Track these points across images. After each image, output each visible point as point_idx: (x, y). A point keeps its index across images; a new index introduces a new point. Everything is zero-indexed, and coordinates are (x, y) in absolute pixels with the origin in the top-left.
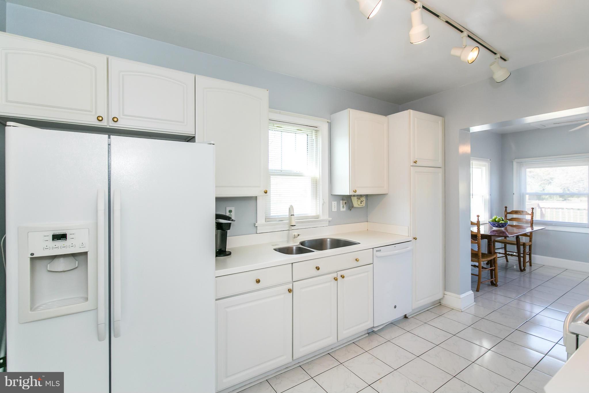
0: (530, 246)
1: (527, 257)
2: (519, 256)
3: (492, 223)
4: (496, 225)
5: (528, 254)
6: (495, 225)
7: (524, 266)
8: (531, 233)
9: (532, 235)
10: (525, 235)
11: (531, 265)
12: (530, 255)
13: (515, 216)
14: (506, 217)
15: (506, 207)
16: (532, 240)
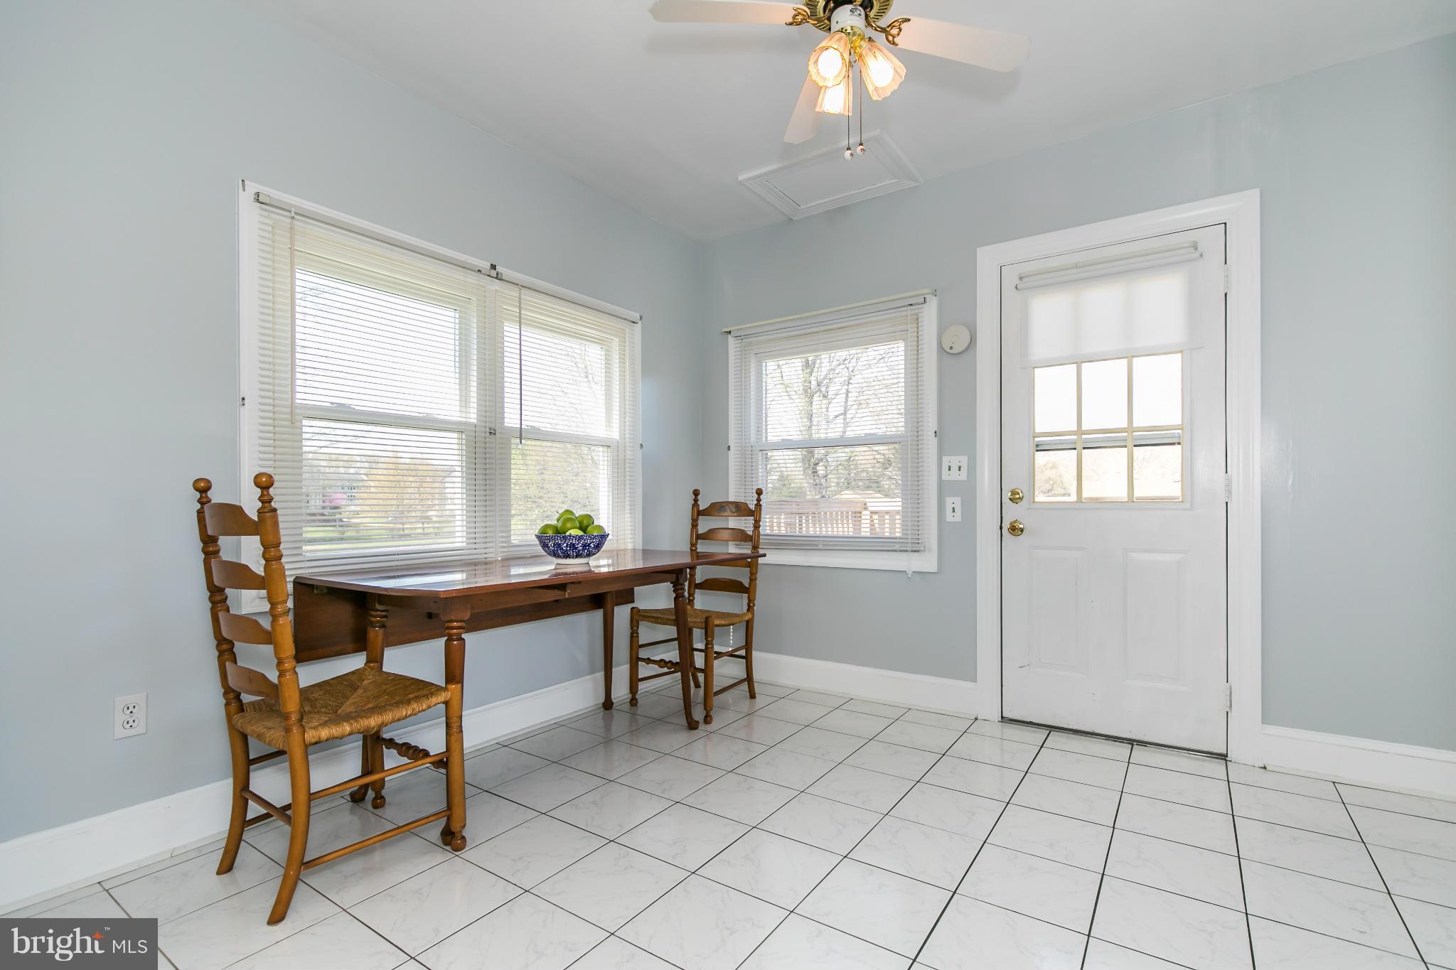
0: (750, 626)
5: (739, 653)
7: (705, 707)
9: (756, 585)
11: (752, 695)
12: (747, 658)
13: (721, 522)
14: (697, 525)
15: (696, 493)
16: (754, 605)
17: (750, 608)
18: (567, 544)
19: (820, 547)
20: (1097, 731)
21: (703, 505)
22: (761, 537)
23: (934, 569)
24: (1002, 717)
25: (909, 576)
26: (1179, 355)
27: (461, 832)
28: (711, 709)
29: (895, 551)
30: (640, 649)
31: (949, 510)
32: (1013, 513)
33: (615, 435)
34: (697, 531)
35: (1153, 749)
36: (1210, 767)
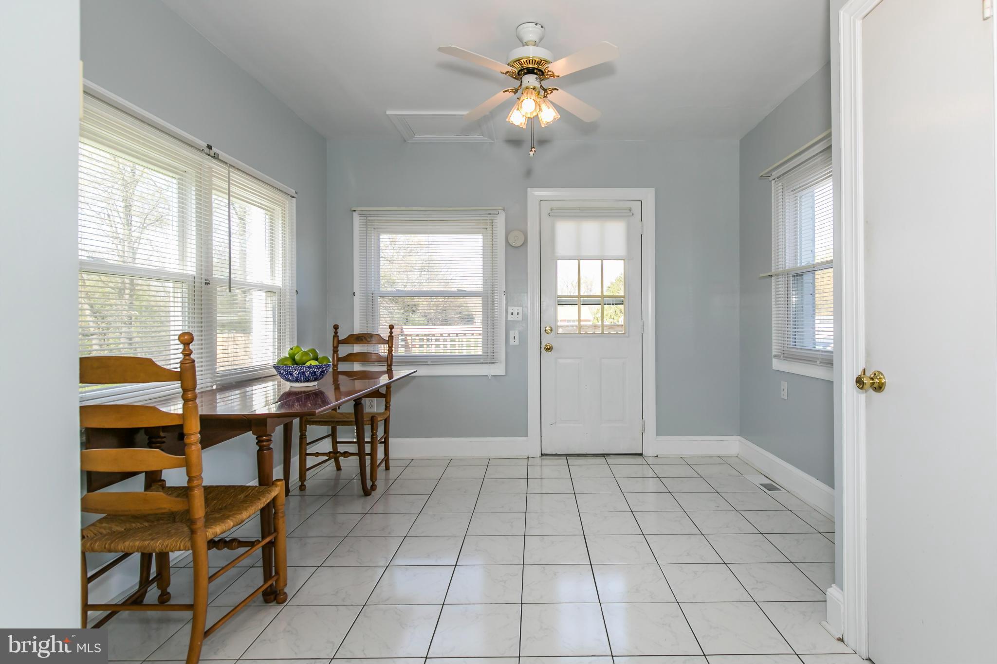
0: (387, 422)
1: (381, 449)
2: (361, 454)
3: (282, 371)
4: (296, 373)
5: (383, 440)
6: (292, 374)
7: (372, 479)
8: (388, 386)
9: (390, 391)
10: (376, 394)
11: (387, 468)
12: (386, 443)
13: (357, 349)
14: (337, 351)
15: (336, 327)
16: (390, 405)
17: (387, 408)
18: (310, 372)
19: (429, 363)
20: (588, 453)
21: (342, 336)
22: (393, 358)
23: (504, 374)
24: (541, 454)
25: (490, 378)
26: (623, 261)
27: (283, 589)
28: (376, 480)
29: (480, 363)
30: (307, 447)
31: (512, 337)
32: (547, 340)
33: (278, 282)
34: (337, 355)
35: (612, 457)
36: (639, 460)
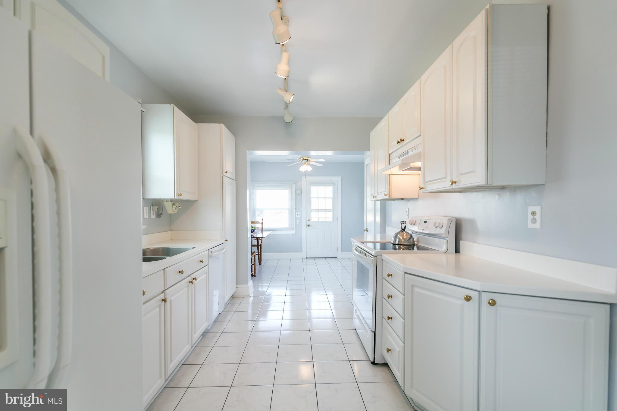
20: (321, 257)
23: (295, 233)
24: (307, 257)
25: (291, 234)
26: (332, 199)
29: (287, 230)
31: (297, 222)
32: (308, 223)
35: (328, 258)
36: (336, 259)
